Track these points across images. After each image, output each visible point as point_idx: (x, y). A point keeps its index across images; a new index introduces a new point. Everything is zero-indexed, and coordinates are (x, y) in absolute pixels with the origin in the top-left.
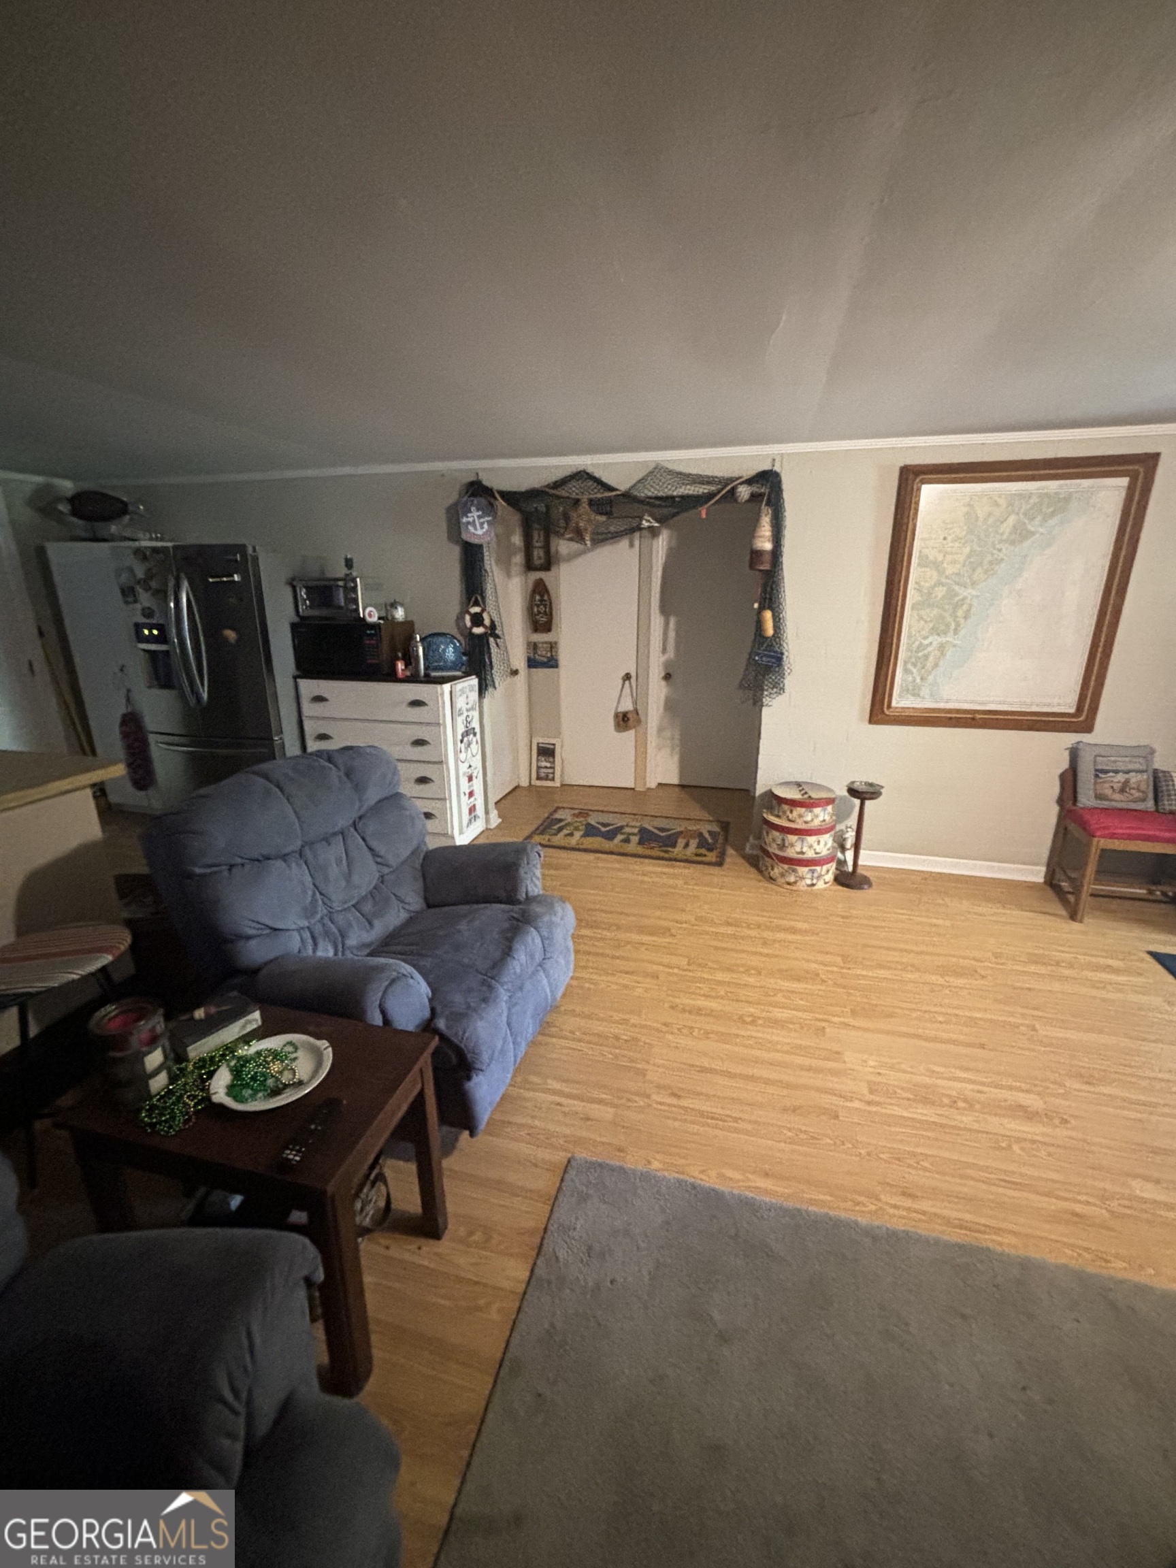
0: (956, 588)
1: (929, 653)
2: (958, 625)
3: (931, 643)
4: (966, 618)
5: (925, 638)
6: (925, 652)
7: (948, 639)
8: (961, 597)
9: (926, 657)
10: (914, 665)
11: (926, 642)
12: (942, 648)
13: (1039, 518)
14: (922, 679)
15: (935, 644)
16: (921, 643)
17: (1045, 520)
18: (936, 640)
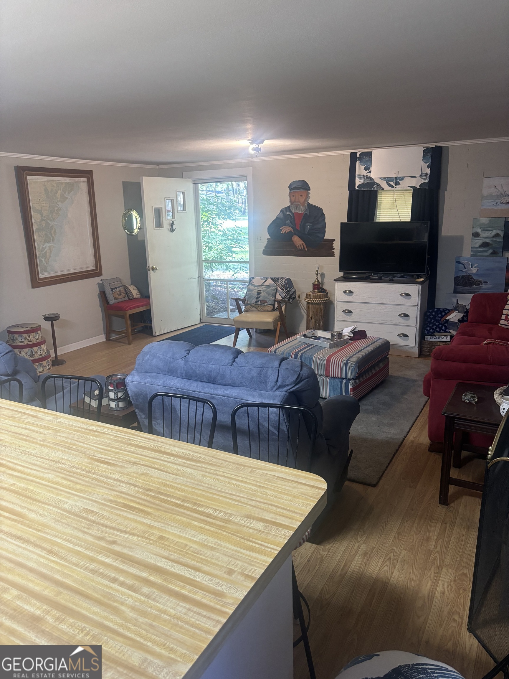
0: (49, 221)
1: (46, 251)
2: (53, 238)
3: (46, 247)
4: (55, 235)
5: (43, 245)
6: (45, 251)
7: (51, 244)
8: (51, 225)
9: (46, 253)
10: (42, 258)
11: (44, 247)
12: (50, 248)
13: (67, 192)
14: (47, 263)
15: (47, 247)
16: (43, 247)
17: (69, 193)
18: (47, 245)
